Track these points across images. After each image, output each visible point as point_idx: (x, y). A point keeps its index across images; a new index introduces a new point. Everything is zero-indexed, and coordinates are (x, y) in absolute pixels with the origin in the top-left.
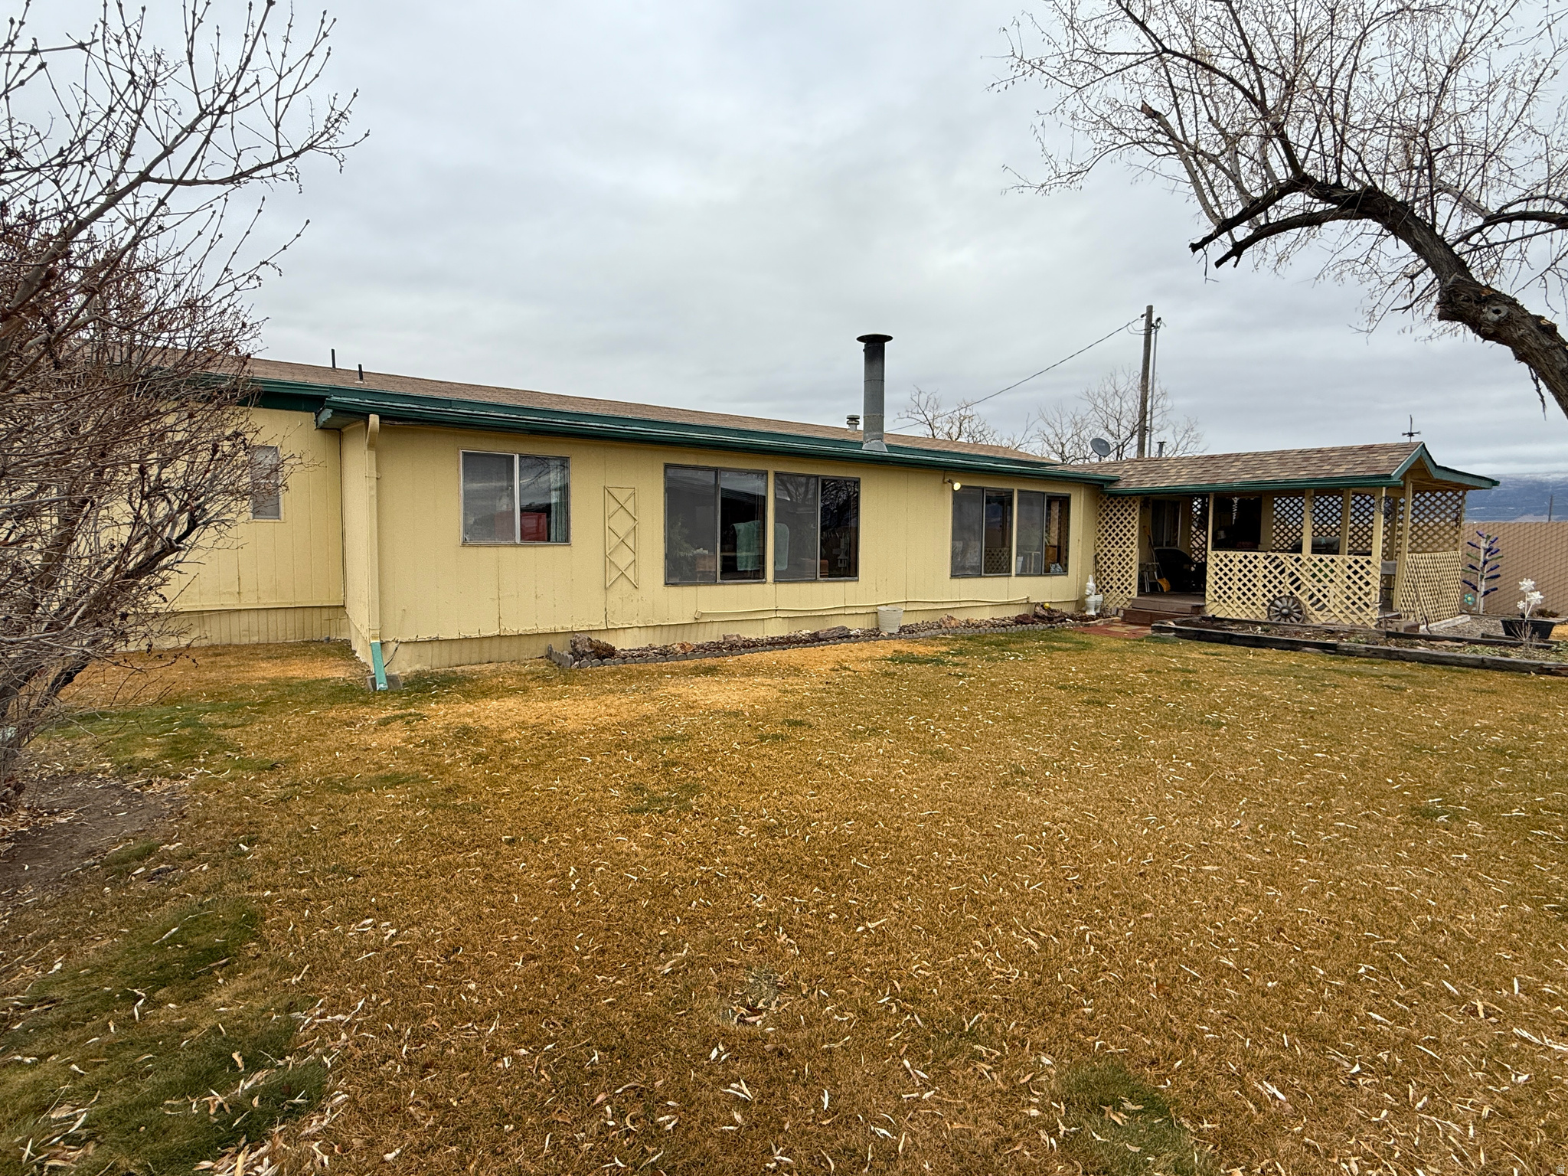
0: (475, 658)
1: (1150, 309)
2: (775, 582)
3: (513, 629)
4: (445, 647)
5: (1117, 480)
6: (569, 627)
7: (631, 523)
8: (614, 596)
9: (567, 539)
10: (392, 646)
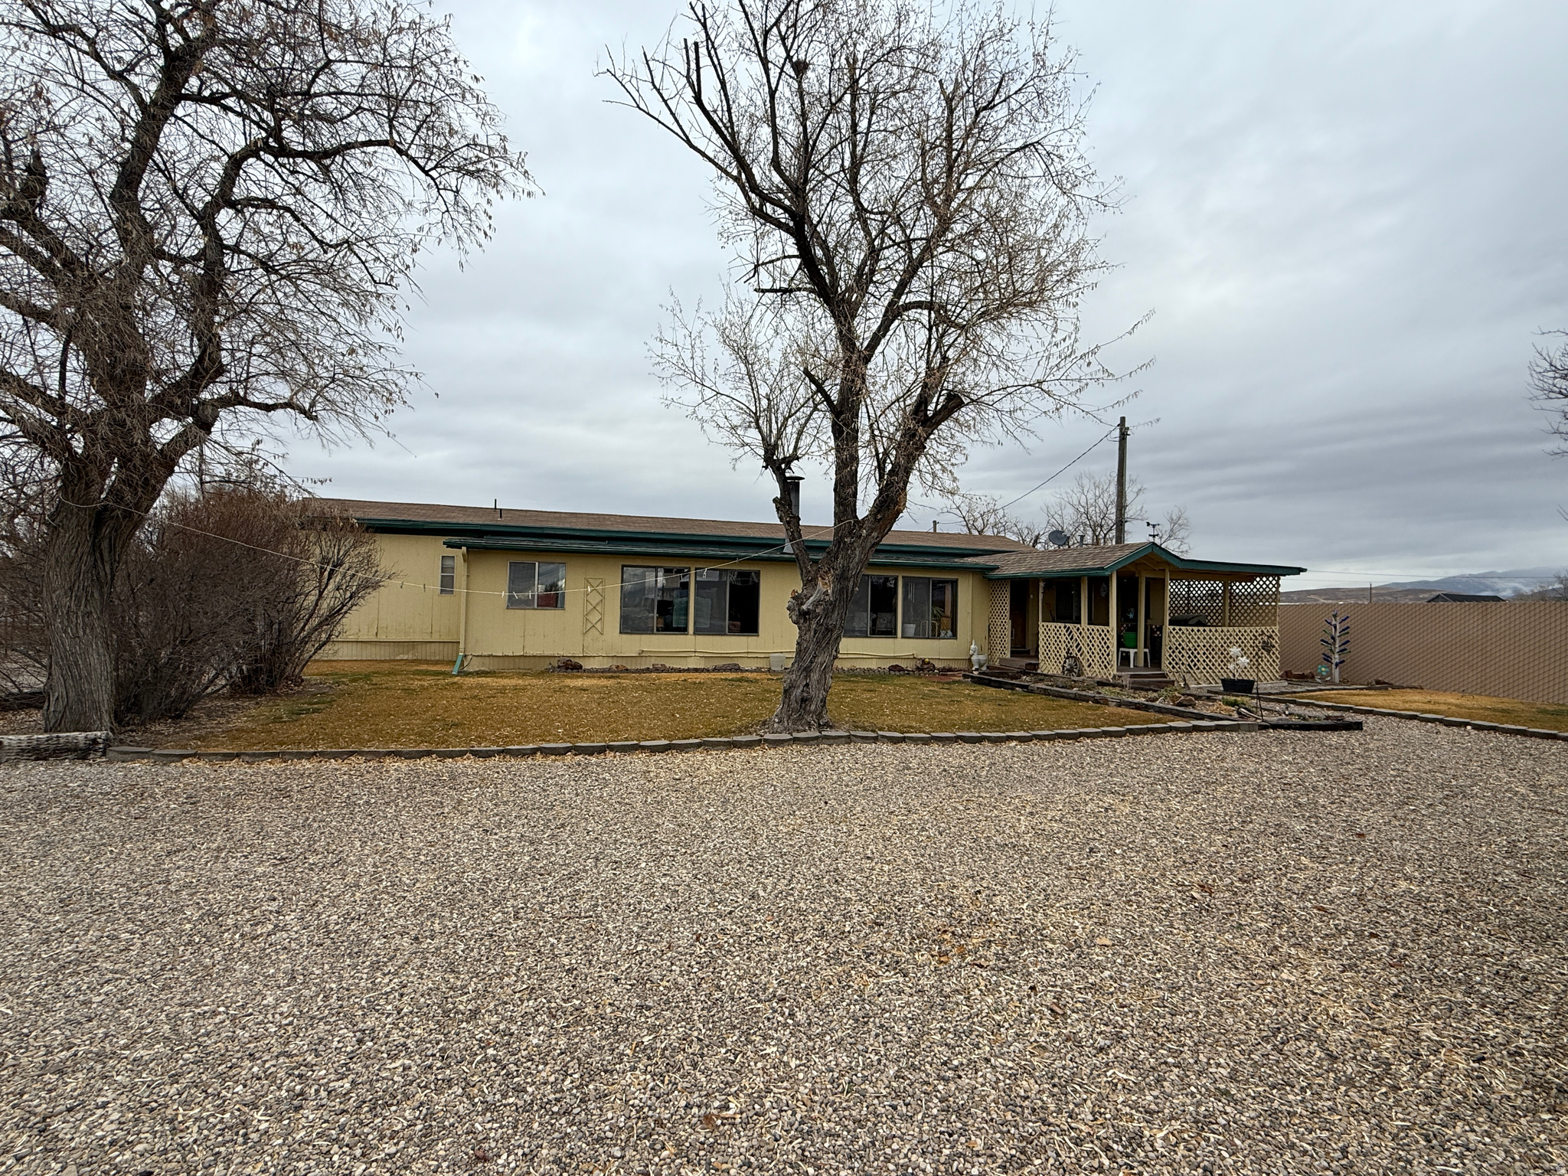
0: (511, 666)
1: (1123, 419)
2: (694, 634)
3: (530, 653)
4: (496, 659)
5: (997, 568)
6: (561, 653)
7: (600, 598)
8: (589, 638)
9: (563, 607)
10: (469, 657)
